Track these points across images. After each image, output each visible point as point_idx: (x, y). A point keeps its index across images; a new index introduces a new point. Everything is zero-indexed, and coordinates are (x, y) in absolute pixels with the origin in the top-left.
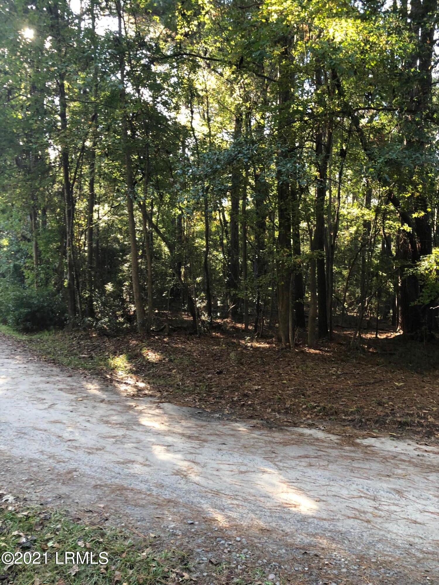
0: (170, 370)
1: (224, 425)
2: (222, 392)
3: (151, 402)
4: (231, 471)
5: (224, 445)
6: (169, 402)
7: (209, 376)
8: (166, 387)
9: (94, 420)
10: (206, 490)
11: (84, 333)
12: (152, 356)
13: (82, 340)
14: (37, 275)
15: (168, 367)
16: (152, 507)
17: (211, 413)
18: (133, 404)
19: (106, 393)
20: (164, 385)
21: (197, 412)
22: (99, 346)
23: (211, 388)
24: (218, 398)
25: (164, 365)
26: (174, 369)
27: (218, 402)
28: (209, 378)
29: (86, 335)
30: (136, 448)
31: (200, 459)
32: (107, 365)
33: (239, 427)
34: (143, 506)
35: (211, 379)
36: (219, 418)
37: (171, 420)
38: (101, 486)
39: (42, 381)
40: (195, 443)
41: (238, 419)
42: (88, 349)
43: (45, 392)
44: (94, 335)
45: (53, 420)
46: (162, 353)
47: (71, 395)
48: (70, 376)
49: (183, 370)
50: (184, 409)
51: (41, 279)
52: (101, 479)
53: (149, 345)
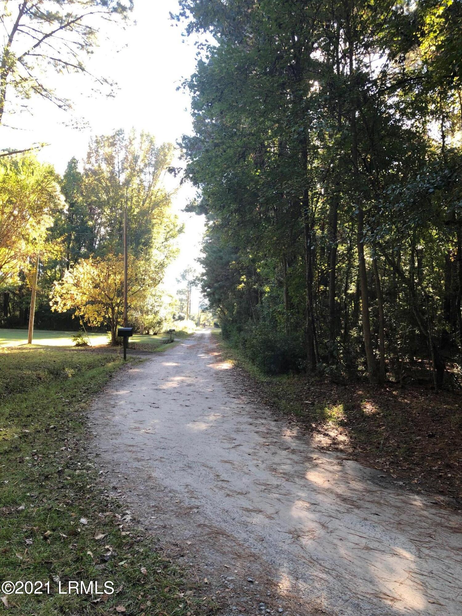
0: (379, 426)
1: (398, 495)
2: (423, 458)
3: (337, 458)
4: (357, 544)
5: (376, 516)
6: (356, 460)
7: (418, 438)
8: (365, 444)
9: (263, 466)
10: (305, 555)
11: (318, 379)
12: (369, 408)
13: (313, 386)
14: (288, 319)
15: (379, 423)
16: (231, 556)
17: (396, 479)
18: (315, 456)
19: (298, 442)
20: (364, 442)
21: (379, 476)
22: (325, 393)
23: (414, 453)
24: (414, 464)
25: (375, 420)
26: (383, 425)
27: (411, 469)
28: (416, 440)
29: (318, 382)
30: (279, 500)
31: (334, 524)
32: (323, 413)
33: (415, 500)
34: (224, 553)
35: (418, 441)
36: (401, 487)
37: (341, 478)
38: (205, 525)
39: (247, 422)
40: (344, 506)
41: (422, 491)
42: (314, 396)
43: (241, 433)
44: (326, 382)
45: (225, 459)
46: (380, 407)
47: (262, 439)
48: (275, 421)
49: (392, 428)
50: (368, 470)
51: (291, 323)
52: (210, 520)
53: (372, 397)
